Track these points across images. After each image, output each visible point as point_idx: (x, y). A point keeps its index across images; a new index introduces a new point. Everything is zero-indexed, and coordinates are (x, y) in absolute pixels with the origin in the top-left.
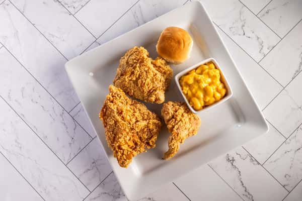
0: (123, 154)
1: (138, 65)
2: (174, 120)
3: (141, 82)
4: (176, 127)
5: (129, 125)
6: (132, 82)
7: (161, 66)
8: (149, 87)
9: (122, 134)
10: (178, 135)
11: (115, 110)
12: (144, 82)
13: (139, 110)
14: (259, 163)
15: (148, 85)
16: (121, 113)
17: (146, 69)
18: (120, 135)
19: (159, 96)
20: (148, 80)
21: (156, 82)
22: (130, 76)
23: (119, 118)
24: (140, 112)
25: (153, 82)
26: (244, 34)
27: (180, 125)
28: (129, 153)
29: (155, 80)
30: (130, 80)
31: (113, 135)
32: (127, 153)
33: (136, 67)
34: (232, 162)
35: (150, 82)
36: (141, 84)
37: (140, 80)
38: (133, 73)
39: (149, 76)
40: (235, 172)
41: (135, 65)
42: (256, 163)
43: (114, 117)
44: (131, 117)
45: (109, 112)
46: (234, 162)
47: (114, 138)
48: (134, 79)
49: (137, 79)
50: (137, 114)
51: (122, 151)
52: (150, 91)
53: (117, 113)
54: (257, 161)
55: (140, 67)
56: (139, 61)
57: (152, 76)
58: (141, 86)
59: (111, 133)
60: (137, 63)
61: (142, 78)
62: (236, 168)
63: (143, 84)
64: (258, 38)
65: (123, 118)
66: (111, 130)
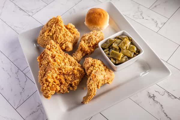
0: (48, 86)
1: (54, 25)
2: (92, 67)
3: (55, 36)
4: (94, 71)
5: (58, 66)
6: (49, 37)
7: (71, 28)
8: (61, 40)
9: (51, 71)
10: (95, 77)
11: (50, 55)
12: (58, 35)
13: (69, 59)
14: (176, 98)
15: (61, 38)
16: (54, 57)
17: (60, 28)
18: (49, 72)
19: (68, 45)
20: (61, 35)
21: (66, 37)
22: (48, 32)
23: (51, 60)
24: (69, 61)
25: (65, 37)
26: (143, 18)
27: (97, 70)
28: (53, 86)
29: (66, 35)
30: (48, 35)
31: (44, 72)
32: (52, 86)
33: (52, 26)
34: (153, 98)
35: (62, 37)
36: (56, 38)
37: (55, 35)
38: (50, 30)
39: (61, 32)
40: (158, 106)
41: (52, 25)
42: (173, 97)
43: (48, 59)
44: (61, 62)
45: (45, 56)
46: (155, 98)
47: (45, 74)
48: (51, 34)
49: (53, 35)
50: (66, 60)
51: (48, 83)
52: (62, 43)
53: (51, 57)
54: (173, 96)
55: (55, 26)
56: (55, 22)
57: (64, 32)
58: (56, 39)
59: (43, 71)
60: (53, 24)
61: (57, 33)
62: (158, 102)
63: (57, 38)
64: (153, 20)
65: (55, 61)
66: (44, 68)
